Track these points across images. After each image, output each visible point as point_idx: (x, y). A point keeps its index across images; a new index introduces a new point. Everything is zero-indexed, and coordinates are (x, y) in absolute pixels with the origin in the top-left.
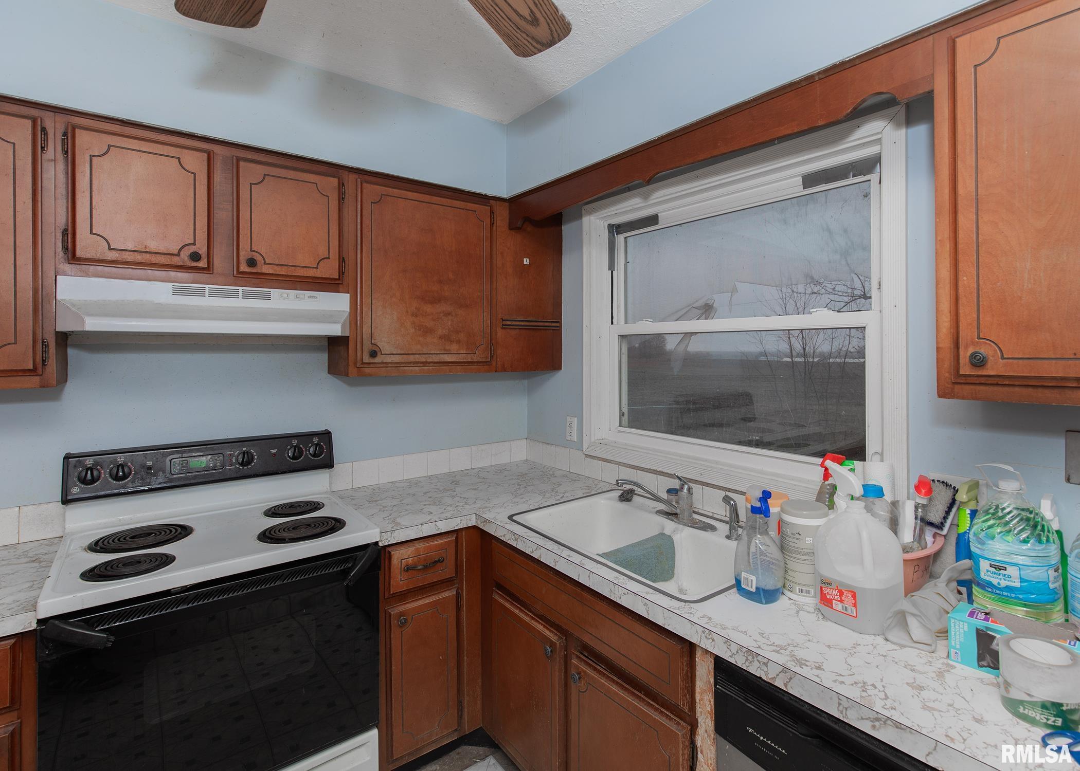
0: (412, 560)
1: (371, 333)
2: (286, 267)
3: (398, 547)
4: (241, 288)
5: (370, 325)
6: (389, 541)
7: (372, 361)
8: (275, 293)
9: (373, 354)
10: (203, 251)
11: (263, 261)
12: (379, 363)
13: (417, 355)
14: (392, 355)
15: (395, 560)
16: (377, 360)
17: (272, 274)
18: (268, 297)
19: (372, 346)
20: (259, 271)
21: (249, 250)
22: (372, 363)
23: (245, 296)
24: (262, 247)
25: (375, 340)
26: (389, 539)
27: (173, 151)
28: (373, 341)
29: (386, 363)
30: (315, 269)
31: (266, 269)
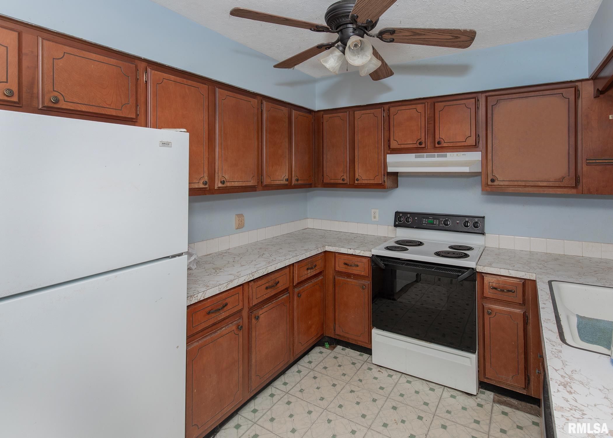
0: (495, 284)
1: (492, 170)
2: (452, 143)
3: (488, 275)
4: (436, 154)
5: (492, 166)
6: (482, 271)
7: (492, 184)
8: (448, 154)
9: (493, 181)
10: (423, 141)
11: (444, 142)
12: (497, 185)
13: (519, 182)
14: (504, 182)
15: (486, 281)
16: (495, 183)
17: (447, 147)
18: (446, 156)
19: (493, 177)
20: (442, 146)
21: (439, 138)
22: (493, 185)
23: (438, 156)
24: (443, 136)
25: (494, 173)
26: (482, 270)
27: (414, 106)
28: (493, 175)
29: (500, 185)
30: (464, 142)
31: (445, 145)
